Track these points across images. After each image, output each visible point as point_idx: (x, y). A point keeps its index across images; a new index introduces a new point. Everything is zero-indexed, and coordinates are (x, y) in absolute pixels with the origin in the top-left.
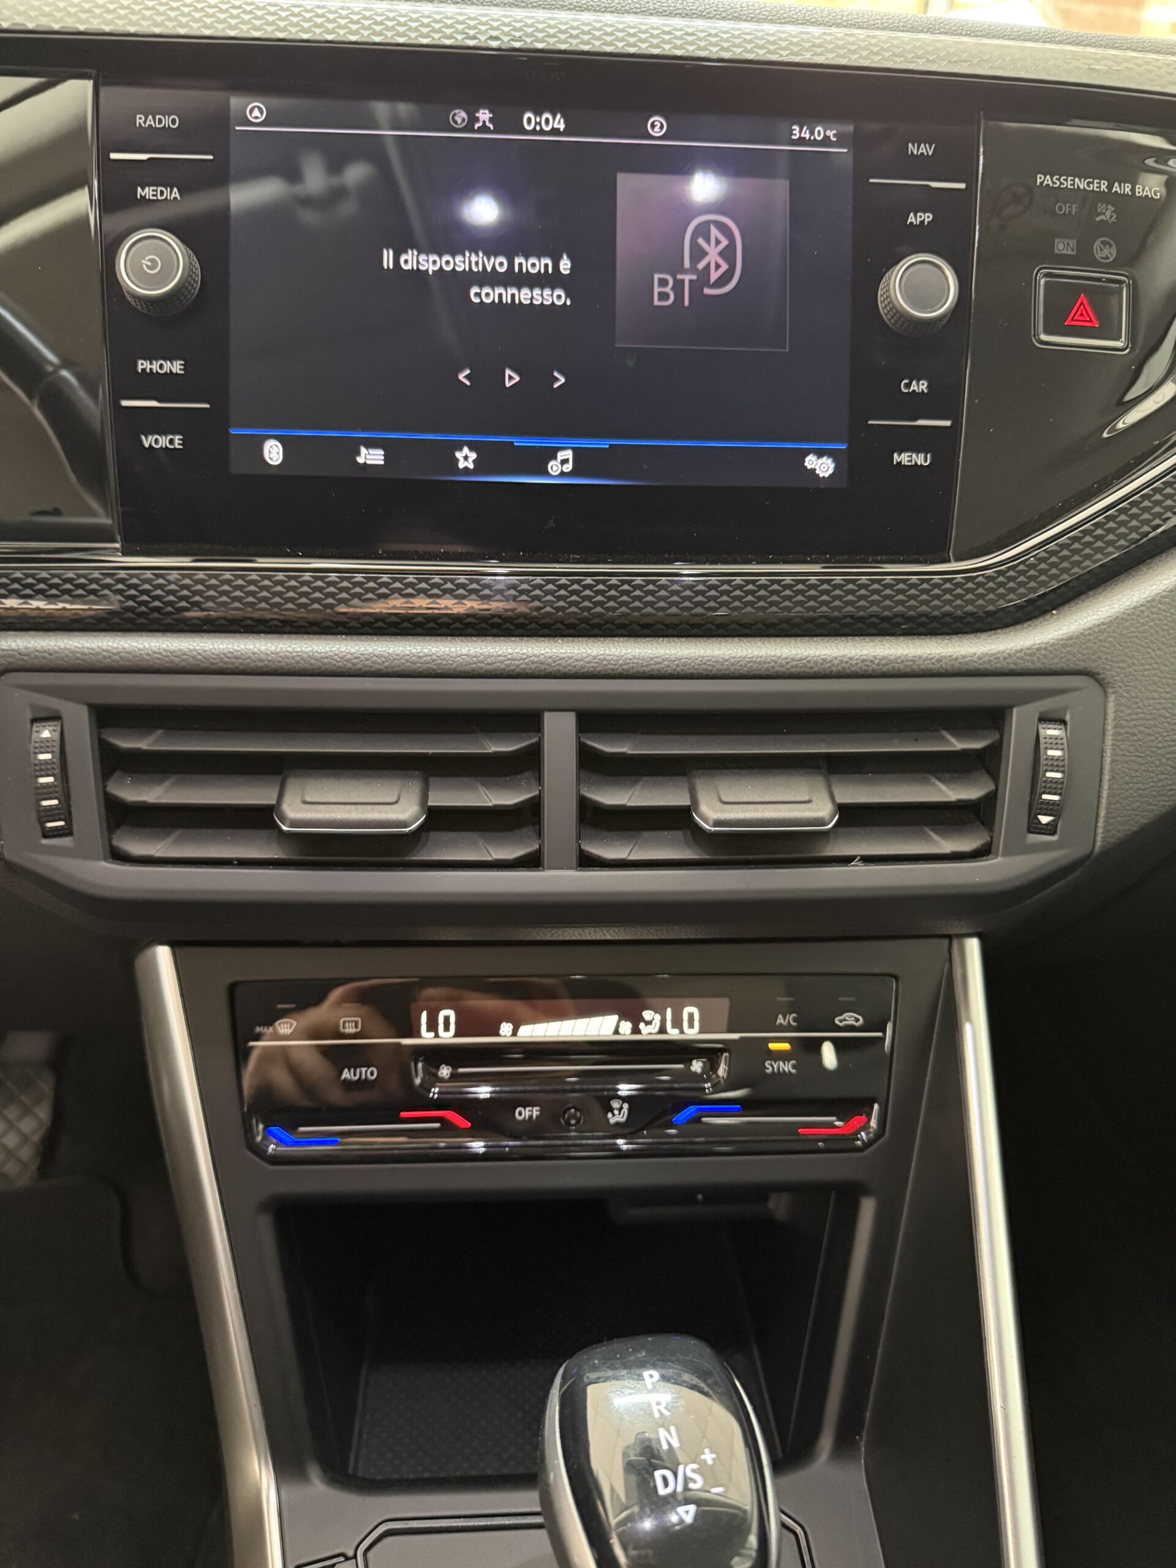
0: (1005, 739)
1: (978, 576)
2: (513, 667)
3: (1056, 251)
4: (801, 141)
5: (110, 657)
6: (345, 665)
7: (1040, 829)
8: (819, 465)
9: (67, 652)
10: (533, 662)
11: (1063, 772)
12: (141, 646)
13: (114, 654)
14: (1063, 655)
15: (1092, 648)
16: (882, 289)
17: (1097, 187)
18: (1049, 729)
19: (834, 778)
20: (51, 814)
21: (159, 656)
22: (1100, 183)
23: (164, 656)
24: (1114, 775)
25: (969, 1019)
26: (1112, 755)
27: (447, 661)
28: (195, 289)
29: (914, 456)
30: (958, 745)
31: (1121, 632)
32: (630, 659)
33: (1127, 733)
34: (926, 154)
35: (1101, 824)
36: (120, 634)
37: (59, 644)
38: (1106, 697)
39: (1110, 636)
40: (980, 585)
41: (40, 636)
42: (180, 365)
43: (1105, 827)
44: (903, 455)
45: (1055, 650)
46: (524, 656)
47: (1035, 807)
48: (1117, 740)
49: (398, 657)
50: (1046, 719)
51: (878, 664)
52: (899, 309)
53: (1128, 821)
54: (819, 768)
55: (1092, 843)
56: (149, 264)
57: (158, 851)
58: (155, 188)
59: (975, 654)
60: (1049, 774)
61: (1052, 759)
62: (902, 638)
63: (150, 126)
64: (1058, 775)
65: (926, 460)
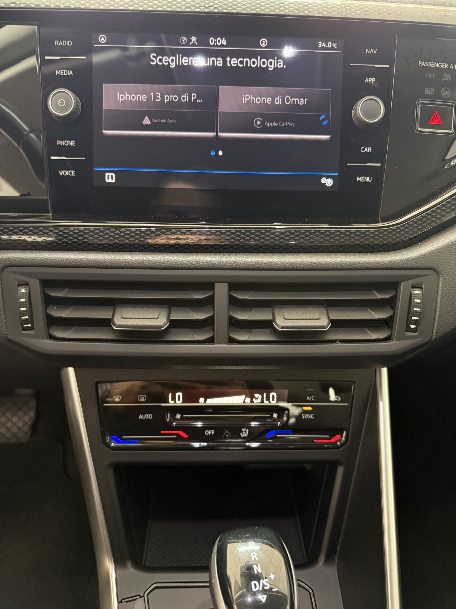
0: (398, 294)
1: (389, 229)
2: (203, 266)
3: (426, 93)
4: (323, 48)
5: (47, 261)
6: (138, 265)
7: (411, 330)
8: (327, 182)
9: (30, 259)
10: (211, 264)
11: (420, 308)
12: (59, 257)
13: (49, 260)
14: (422, 261)
15: (434, 259)
16: (354, 110)
17: (444, 66)
18: (416, 291)
19: (329, 308)
20: (26, 322)
21: (66, 261)
22: (445, 65)
23: (68, 261)
24: (441, 310)
25: (382, 400)
26: (440, 302)
27: (177, 263)
28: (79, 112)
29: (365, 178)
30: (379, 296)
31: (446, 252)
32: (249, 263)
33: (447, 293)
34: (373, 53)
35: (435, 329)
36: (51, 251)
37: (28, 256)
38: (439, 278)
39: (442, 254)
40: (390, 233)
41: (20, 252)
42: (74, 142)
43: (437, 330)
44: (361, 178)
45: (419, 259)
46: (208, 261)
47: (409, 321)
48: (443, 296)
49: (158, 262)
50: (414, 287)
51: (348, 265)
52: (360, 118)
53: (446, 327)
54: (323, 305)
55: (431, 336)
56: (61, 102)
57: (67, 335)
58: (63, 71)
59: (387, 261)
60: (415, 309)
61: (416, 303)
62: (358, 254)
63: (61, 45)
64: (419, 310)
65: (370, 180)
